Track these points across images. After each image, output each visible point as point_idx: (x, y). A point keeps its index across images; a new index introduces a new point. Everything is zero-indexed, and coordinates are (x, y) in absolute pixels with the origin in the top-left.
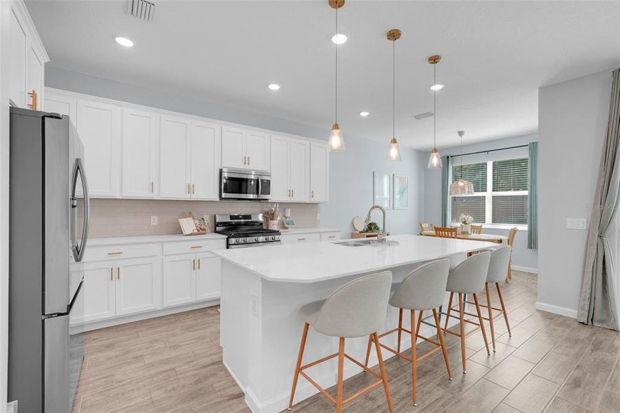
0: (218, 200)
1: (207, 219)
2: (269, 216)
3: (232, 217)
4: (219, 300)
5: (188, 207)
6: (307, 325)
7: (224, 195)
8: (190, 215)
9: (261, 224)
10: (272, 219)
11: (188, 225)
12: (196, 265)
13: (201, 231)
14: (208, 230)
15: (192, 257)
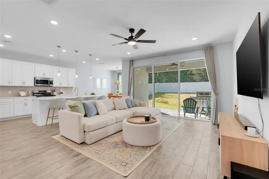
0: (34, 86)
1: (30, 92)
2: (54, 91)
3: (39, 91)
4: (31, 115)
5: (23, 88)
6: (50, 109)
7: (36, 85)
8: (24, 90)
9: (51, 93)
10: (55, 92)
11: (23, 93)
12: (26, 104)
13: (28, 95)
14: (30, 95)
15: (25, 102)
